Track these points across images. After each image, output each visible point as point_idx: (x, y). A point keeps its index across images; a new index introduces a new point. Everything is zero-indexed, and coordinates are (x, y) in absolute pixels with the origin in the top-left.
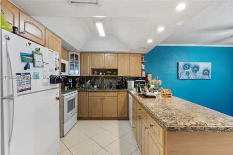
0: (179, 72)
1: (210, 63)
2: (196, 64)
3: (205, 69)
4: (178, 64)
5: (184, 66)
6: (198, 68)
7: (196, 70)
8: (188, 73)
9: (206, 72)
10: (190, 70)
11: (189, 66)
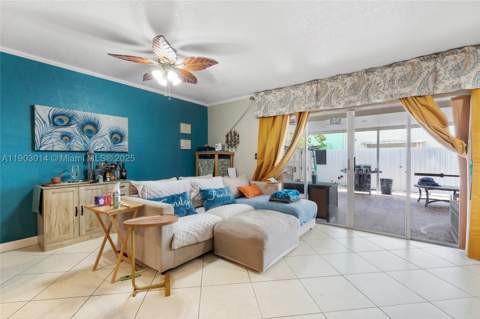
0: (36, 132)
1: (126, 120)
2: (91, 115)
3: (114, 129)
4: (33, 109)
5: (54, 116)
6: (96, 126)
7: (90, 131)
8: (67, 137)
9: (116, 136)
10: (73, 129)
11: (71, 118)
